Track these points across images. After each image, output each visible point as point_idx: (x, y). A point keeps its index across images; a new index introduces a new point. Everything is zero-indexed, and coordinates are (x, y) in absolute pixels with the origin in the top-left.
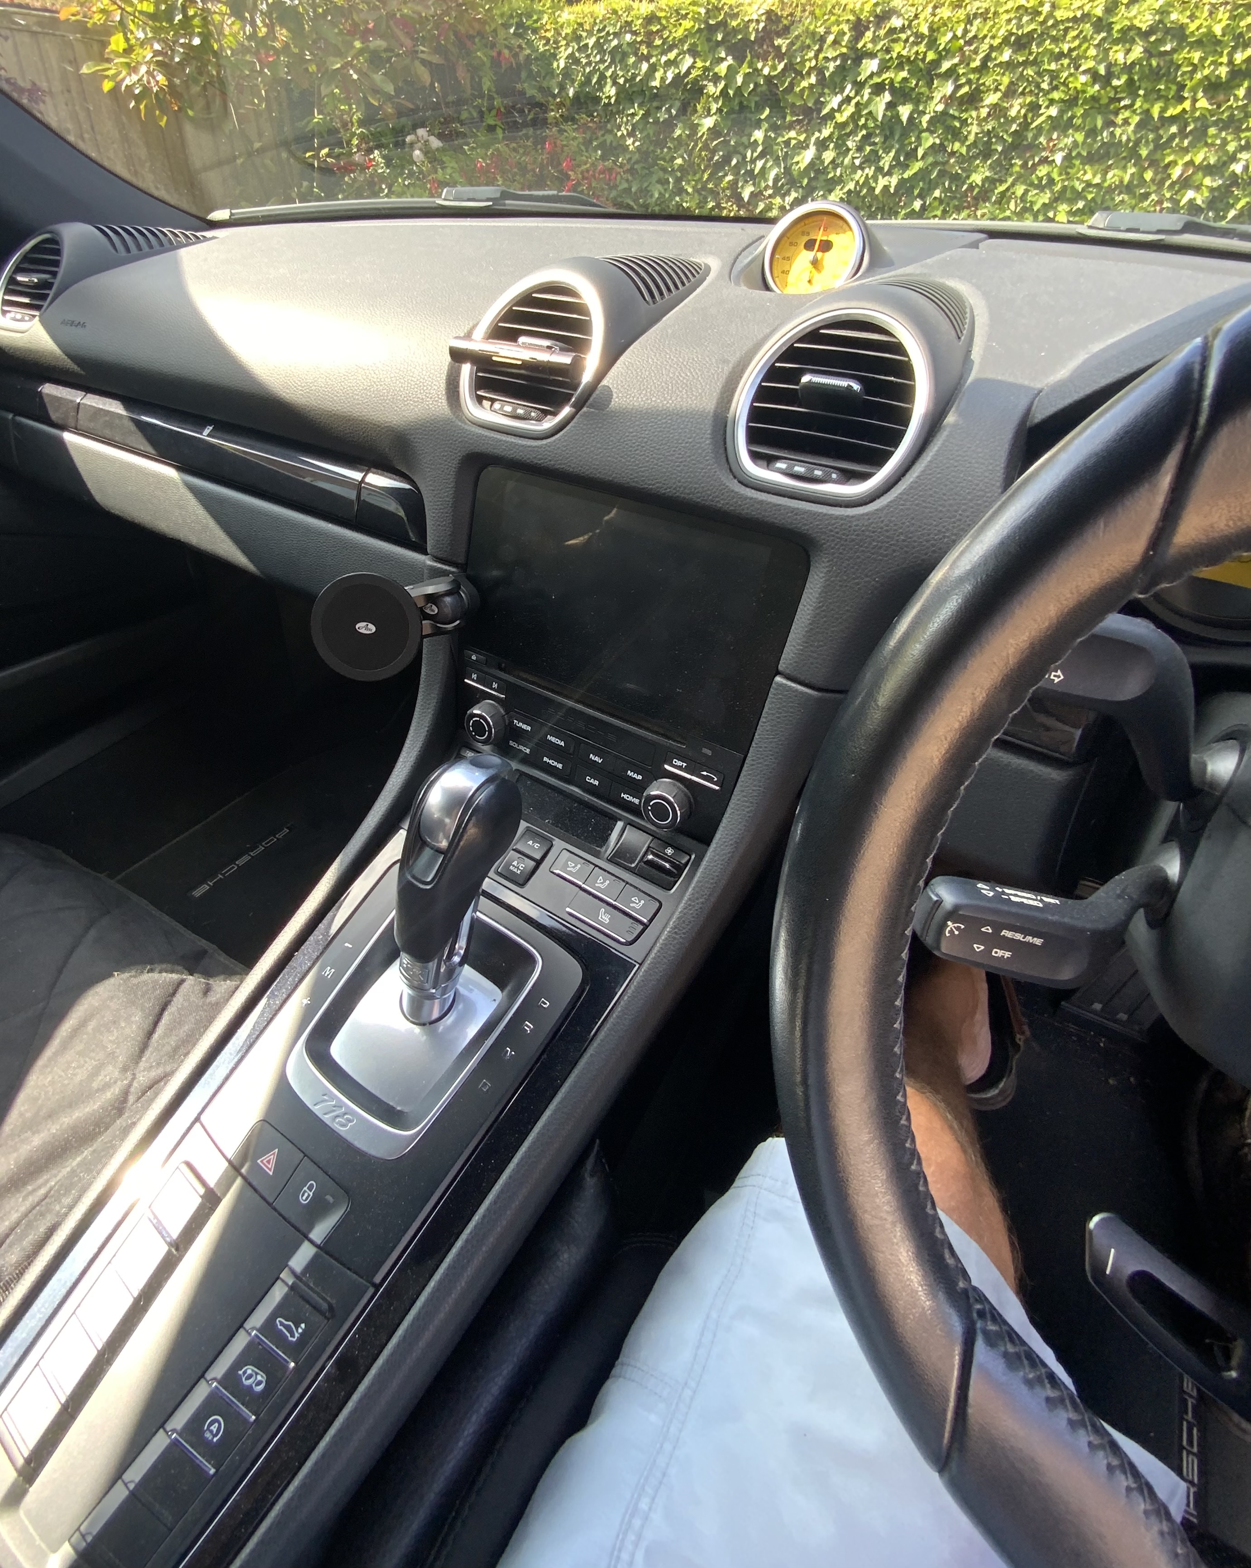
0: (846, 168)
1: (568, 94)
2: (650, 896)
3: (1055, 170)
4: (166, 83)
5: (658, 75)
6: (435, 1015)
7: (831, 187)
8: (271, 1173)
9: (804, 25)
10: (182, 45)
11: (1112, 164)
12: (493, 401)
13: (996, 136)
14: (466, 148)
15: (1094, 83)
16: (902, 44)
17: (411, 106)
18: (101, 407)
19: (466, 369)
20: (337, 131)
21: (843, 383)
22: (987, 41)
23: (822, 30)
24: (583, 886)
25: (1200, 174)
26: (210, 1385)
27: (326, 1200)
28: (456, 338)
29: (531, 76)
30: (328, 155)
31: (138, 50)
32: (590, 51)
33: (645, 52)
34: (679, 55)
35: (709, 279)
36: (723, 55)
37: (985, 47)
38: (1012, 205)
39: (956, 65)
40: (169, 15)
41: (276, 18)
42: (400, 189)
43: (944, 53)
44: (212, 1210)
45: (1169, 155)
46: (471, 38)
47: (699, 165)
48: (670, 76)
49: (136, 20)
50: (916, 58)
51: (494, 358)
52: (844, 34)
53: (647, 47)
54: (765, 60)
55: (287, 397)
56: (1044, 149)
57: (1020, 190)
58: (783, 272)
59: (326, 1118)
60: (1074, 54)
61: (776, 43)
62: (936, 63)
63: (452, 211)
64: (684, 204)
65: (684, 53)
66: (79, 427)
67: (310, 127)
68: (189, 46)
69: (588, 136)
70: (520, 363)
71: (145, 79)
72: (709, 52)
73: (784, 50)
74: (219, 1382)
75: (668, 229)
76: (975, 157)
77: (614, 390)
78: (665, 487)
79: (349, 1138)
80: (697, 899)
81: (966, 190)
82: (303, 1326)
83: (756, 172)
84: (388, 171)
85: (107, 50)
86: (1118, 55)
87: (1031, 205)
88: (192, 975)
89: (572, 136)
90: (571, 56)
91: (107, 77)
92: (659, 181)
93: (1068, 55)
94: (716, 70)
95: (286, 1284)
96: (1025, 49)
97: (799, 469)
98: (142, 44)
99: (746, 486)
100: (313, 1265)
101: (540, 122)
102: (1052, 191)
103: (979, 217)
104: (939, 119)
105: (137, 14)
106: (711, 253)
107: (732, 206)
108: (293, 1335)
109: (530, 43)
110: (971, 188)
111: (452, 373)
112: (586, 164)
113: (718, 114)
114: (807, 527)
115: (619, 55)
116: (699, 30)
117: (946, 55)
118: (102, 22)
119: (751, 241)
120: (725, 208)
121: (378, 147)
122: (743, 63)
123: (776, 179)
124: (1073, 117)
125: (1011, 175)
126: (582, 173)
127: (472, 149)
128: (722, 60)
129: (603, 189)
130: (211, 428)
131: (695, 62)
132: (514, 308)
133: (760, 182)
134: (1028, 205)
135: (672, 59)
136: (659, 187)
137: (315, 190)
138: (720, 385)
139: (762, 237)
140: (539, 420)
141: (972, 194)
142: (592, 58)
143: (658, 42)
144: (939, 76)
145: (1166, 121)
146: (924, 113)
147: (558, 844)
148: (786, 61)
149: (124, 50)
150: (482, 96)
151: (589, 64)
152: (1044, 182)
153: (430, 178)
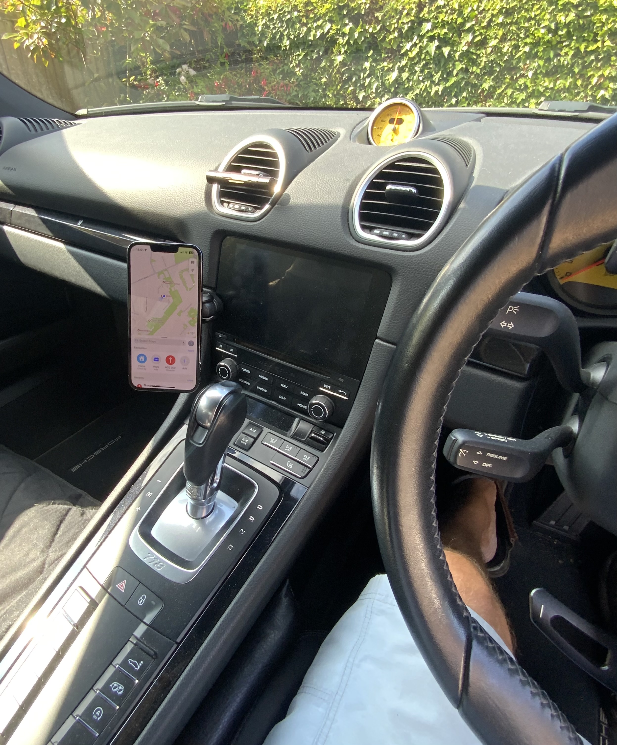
0: (415, 81)
1: (264, 45)
2: (313, 454)
3: (528, 81)
4: (47, 43)
5: (312, 33)
6: (204, 515)
7: (406, 92)
8: (123, 591)
9: (390, 5)
10: (57, 23)
11: (559, 77)
12: (229, 203)
13: (496, 63)
14: (209, 74)
15: (549, 34)
16: (444, 14)
17: (179, 53)
18: (24, 212)
19: (215, 187)
20: (139, 67)
21: (407, 189)
22: (490, 11)
23: (400, 8)
24: (279, 450)
25: (607, 82)
26: (96, 692)
27: (151, 603)
28: (210, 171)
29: (244, 35)
30: (135, 80)
31: (31, 25)
32: (275, 21)
33: (305, 21)
34: (323, 22)
35: (339, 140)
36: (347, 22)
37: (489, 15)
38: (505, 100)
39: (473, 25)
40: (48, 7)
41: (106, 8)
42: (174, 98)
43: (467, 19)
44: (94, 609)
45: (590, 71)
46: (210, 15)
47: (335, 82)
48: (318, 34)
49: (31, 9)
50: (452, 22)
51: (230, 181)
52: (413, 9)
53: (306, 19)
54: (370, 24)
55: (122, 204)
56: (522, 70)
57: (509, 91)
58: (378, 135)
59: (150, 565)
60: (538, 18)
61: (376, 15)
62: (463, 24)
63: (205, 108)
64: (327, 103)
65: (326, 21)
66: (12, 223)
67: (125, 64)
68: (59, 23)
69: (275, 67)
70: (243, 183)
71: (36, 41)
72: (340, 21)
73: (380, 19)
74: (100, 691)
75: (318, 114)
76: (485, 74)
77: (291, 196)
78: (318, 244)
79: (162, 574)
80: (337, 454)
81: (480, 92)
82: (142, 662)
83: (366, 84)
84: (167, 88)
85: (15, 26)
86: (561, 18)
87: (516, 100)
88: (74, 506)
89: (266, 67)
90: (265, 24)
91: (16, 41)
92: (314, 91)
93: (534, 19)
94: (344, 30)
95: (133, 643)
96: (511, 15)
97: (386, 233)
98: (34, 22)
99: (359, 242)
100: (145, 634)
101: (249, 60)
102: (527, 92)
103: (487, 106)
104: (466, 55)
105: (31, 6)
106: (341, 126)
107: (353, 103)
108: (137, 667)
109: (243, 18)
110: (483, 91)
111: (208, 190)
112: (273, 82)
113: (345, 54)
114: (390, 262)
115: (291, 23)
116: (334, 9)
117: (468, 20)
118: (12, 10)
119: (361, 120)
120: (349, 104)
121: (161, 75)
122: (358, 27)
123: (377, 89)
124: (538, 52)
125: (504, 84)
126: (272, 87)
127: (212, 75)
128: (346, 25)
129: (283, 96)
130: (82, 221)
131: (332, 26)
132: (239, 155)
133: (368, 91)
134: (514, 100)
135: (319, 25)
136: (313, 94)
137: (128, 99)
138: (345, 192)
139: (368, 118)
140: (252, 212)
141: (483, 94)
142: (276, 25)
143: (312, 16)
144: (464, 31)
145: (588, 53)
146: (456, 51)
147: (266, 430)
148: (381, 25)
149: (25, 26)
150: (217, 47)
151: (275, 28)
152: (522, 87)
153: (190, 91)
